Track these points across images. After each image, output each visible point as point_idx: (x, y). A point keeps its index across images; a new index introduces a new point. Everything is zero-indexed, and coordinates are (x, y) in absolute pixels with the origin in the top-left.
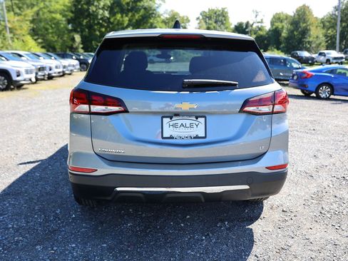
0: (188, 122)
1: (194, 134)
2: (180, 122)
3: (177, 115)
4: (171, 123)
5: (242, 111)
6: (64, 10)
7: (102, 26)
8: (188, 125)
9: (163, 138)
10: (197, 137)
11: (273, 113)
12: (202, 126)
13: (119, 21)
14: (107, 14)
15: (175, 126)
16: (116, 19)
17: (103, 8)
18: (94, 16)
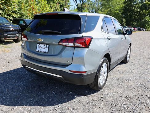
0: (43, 46)
1: (44, 51)
2: (41, 46)
3: (41, 43)
4: (39, 46)
5: (59, 44)
6: (120, 9)
7: (136, 15)
8: (43, 48)
9: (36, 51)
10: (45, 52)
11: (74, 47)
12: (47, 48)
13: (144, 13)
14: (138, 10)
15: (40, 47)
16: (143, 12)
17: (137, 8)
18: (133, 11)
